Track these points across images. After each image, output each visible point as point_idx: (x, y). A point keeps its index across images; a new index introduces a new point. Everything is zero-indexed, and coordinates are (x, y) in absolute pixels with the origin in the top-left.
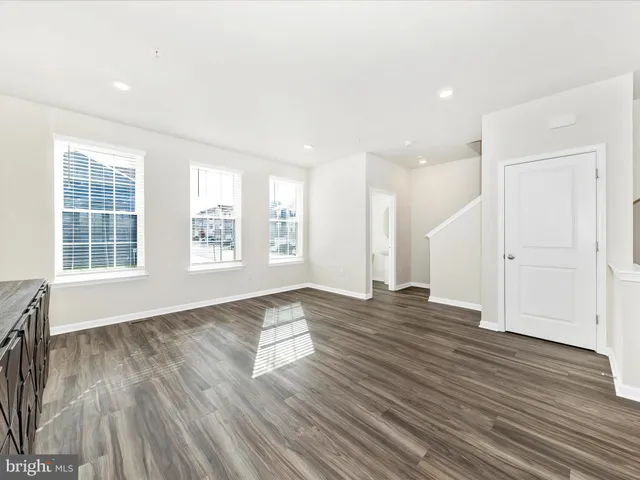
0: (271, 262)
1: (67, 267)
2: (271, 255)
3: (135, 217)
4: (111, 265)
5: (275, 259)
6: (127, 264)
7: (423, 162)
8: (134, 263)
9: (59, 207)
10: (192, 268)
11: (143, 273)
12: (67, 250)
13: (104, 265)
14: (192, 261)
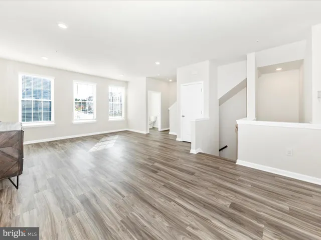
0: (110, 120)
1: (23, 120)
2: (110, 117)
3: (51, 102)
4: (41, 120)
5: (111, 118)
6: (47, 120)
7: (171, 81)
8: (50, 119)
9: (20, 98)
10: (75, 122)
11: (53, 123)
12: (23, 114)
13: (38, 120)
14: (74, 119)
